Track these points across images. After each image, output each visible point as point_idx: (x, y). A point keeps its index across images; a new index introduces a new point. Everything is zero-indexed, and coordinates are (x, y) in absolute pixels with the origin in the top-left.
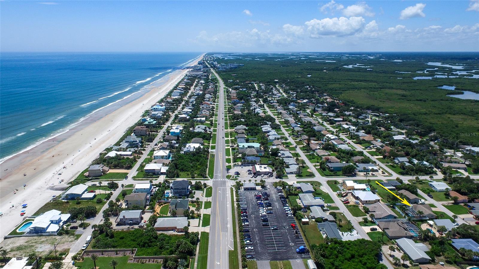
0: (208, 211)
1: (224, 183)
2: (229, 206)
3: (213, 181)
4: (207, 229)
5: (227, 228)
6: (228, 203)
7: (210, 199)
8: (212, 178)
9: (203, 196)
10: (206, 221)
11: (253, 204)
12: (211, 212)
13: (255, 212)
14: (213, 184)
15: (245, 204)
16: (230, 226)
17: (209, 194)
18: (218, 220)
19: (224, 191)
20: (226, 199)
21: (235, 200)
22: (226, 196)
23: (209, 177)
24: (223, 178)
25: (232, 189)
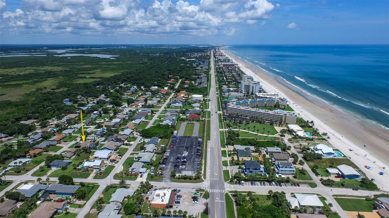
0: (224, 159)
1: (212, 186)
2: (208, 161)
3: (224, 189)
4: (223, 149)
5: (210, 149)
6: (209, 164)
7: (224, 168)
8: (227, 194)
9: (231, 171)
10: (224, 153)
11: (190, 161)
12: (221, 158)
13: (190, 156)
14: (223, 185)
15: (196, 161)
16: (209, 150)
17: (226, 173)
18: (216, 153)
19: (212, 176)
20: (210, 167)
21: (203, 165)
22: (210, 169)
23: (231, 196)
24: (213, 193)
25: (205, 178)
